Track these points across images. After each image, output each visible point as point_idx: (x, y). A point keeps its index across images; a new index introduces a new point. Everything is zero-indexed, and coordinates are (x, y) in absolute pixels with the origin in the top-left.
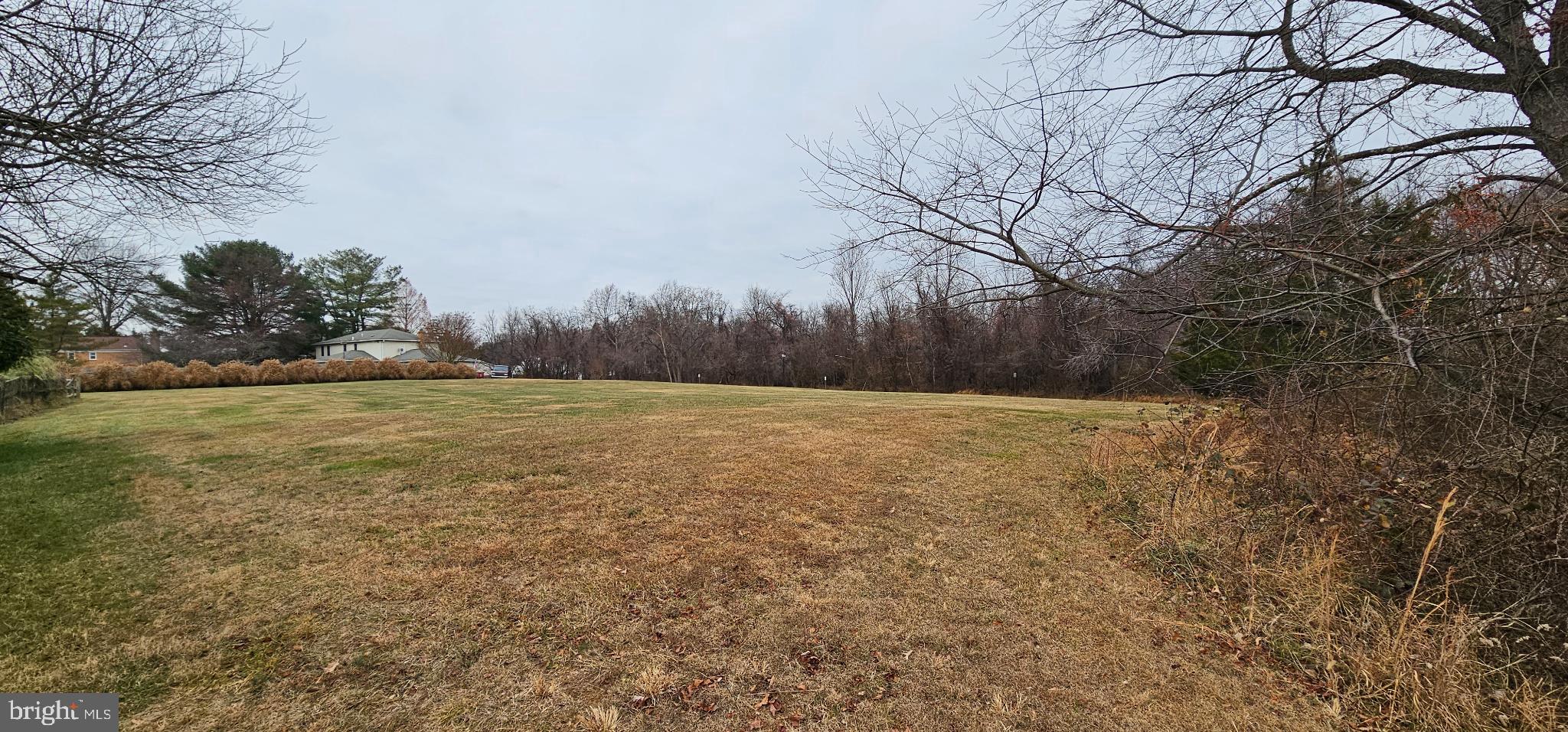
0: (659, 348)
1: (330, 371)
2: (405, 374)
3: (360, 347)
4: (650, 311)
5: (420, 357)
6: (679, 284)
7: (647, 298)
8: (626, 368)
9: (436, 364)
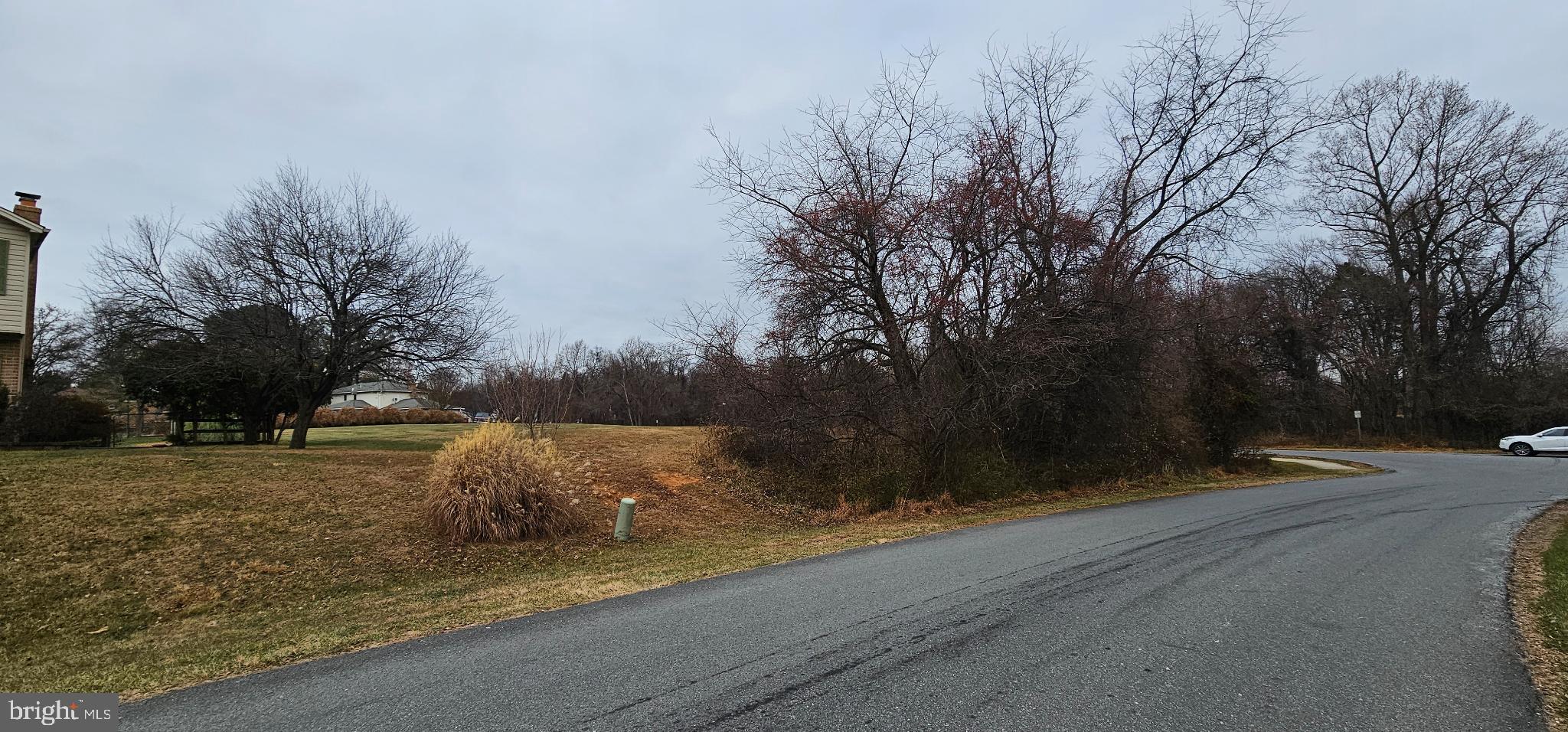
0: (622, 397)
1: (344, 417)
2: (405, 419)
3: (359, 397)
4: (615, 364)
5: (414, 404)
6: (642, 340)
7: (614, 352)
8: (592, 415)
9: (429, 411)
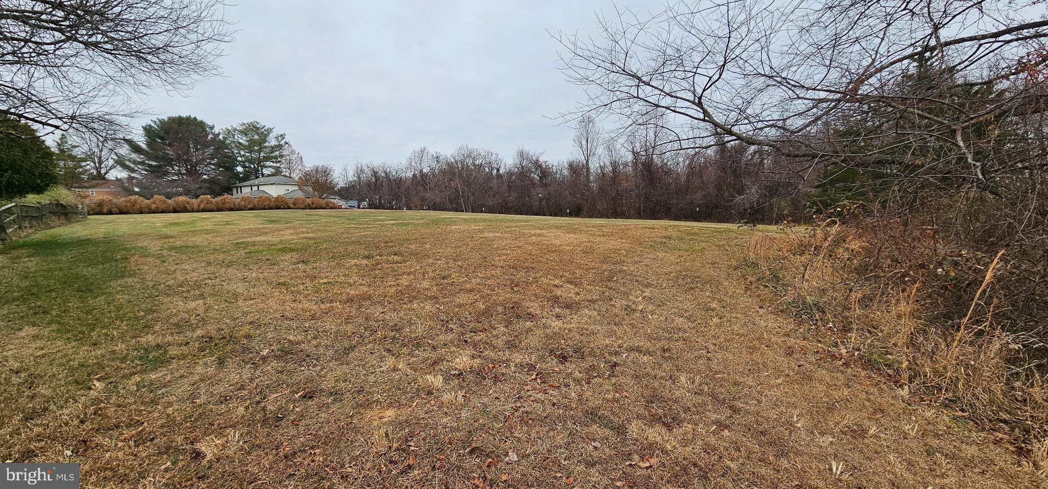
0: (457, 190)
1: (243, 203)
2: (291, 205)
3: (261, 188)
4: (450, 165)
5: (300, 195)
6: (470, 147)
7: (449, 156)
8: (435, 204)
9: (311, 199)
